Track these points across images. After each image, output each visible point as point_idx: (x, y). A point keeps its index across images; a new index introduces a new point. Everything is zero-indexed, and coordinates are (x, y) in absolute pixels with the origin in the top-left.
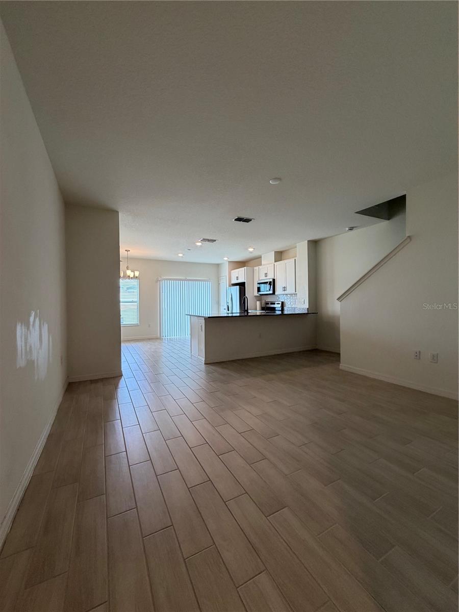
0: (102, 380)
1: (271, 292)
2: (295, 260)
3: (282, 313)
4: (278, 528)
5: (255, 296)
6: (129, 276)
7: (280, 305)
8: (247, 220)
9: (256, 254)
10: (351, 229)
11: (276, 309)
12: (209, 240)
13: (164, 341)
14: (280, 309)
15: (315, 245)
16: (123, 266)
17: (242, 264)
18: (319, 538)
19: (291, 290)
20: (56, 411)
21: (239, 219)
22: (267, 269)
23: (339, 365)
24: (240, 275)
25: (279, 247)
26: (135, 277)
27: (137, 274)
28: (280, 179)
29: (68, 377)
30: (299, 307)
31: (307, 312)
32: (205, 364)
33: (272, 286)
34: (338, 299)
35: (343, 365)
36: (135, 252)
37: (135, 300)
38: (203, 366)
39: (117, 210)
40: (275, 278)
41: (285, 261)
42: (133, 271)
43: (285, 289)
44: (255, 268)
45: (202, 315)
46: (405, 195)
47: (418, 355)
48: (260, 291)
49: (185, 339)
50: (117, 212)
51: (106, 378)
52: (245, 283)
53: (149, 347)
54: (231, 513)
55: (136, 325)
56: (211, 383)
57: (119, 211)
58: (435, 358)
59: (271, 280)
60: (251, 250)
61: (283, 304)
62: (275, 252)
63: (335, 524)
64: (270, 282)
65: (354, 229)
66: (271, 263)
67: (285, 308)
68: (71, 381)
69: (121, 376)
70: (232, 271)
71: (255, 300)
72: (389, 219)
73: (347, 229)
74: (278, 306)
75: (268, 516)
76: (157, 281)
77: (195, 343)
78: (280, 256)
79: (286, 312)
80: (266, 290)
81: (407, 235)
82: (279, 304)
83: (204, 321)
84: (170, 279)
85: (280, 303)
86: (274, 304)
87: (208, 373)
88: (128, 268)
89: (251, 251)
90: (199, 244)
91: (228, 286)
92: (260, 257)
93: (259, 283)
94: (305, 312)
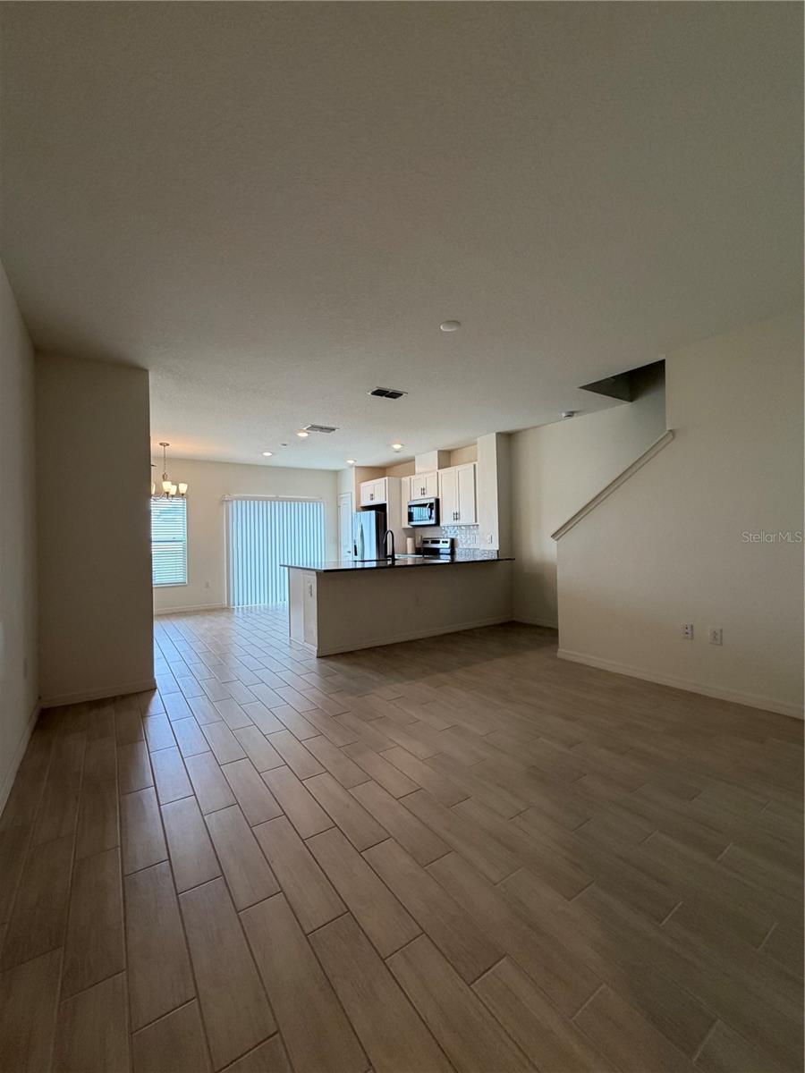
0: (114, 699)
1: (433, 522)
2: (475, 466)
3: (453, 559)
4: (494, 1008)
5: (404, 529)
6: (168, 493)
7: (448, 545)
8: (394, 395)
9: (407, 454)
10: (570, 414)
11: (441, 551)
12: (322, 429)
13: (236, 613)
14: (449, 551)
15: (508, 441)
16: (155, 473)
17: (379, 471)
18: (575, 1021)
19: (467, 518)
20: (14, 775)
21: (380, 393)
22: (425, 481)
23: (556, 651)
24: (377, 491)
25: (447, 442)
26: (179, 495)
27: (183, 488)
28: (457, 323)
29: (40, 698)
30: (482, 548)
31: (496, 558)
32: (318, 657)
33: (433, 511)
34: (553, 536)
35: (564, 651)
36: (178, 447)
37: (180, 537)
38: (314, 661)
39: (146, 367)
40: (440, 497)
41: (458, 468)
42: (176, 483)
43: (457, 516)
44: (403, 479)
45: (312, 567)
46: (664, 360)
47: (689, 632)
48: (413, 521)
49: (277, 609)
50: (146, 371)
51: (123, 697)
52: (385, 504)
53: (206, 626)
54: (397, 982)
55: (182, 585)
56: (333, 696)
57: (148, 368)
58: (717, 638)
59: (433, 501)
60: (397, 447)
61: (453, 542)
62: (439, 451)
63: (601, 984)
64: (431, 505)
65: (575, 414)
66: (434, 471)
67: (456, 549)
68: (46, 707)
69: (153, 689)
70: (363, 485)
71: (405, 536)
72: (631, 401)
73: (564, 415)
74: (444, 547)
75: (472, 983)
76: (223, 501)
77: (298, 617)
78: (446, 458)
79: (459, 558)
80: (422, 516)
81: (668, 429)
82: (447, 542)
83: (315, 577)
84: (246, 499)
85: (449, 540)
86: (438, 542)
87: (324, 675)
88: (164, 478)
89: (397, 449)
90: (304, 435)
91: (354, 511)
92: (412, 460)
93: (410, 507)
94: (493, 558)
